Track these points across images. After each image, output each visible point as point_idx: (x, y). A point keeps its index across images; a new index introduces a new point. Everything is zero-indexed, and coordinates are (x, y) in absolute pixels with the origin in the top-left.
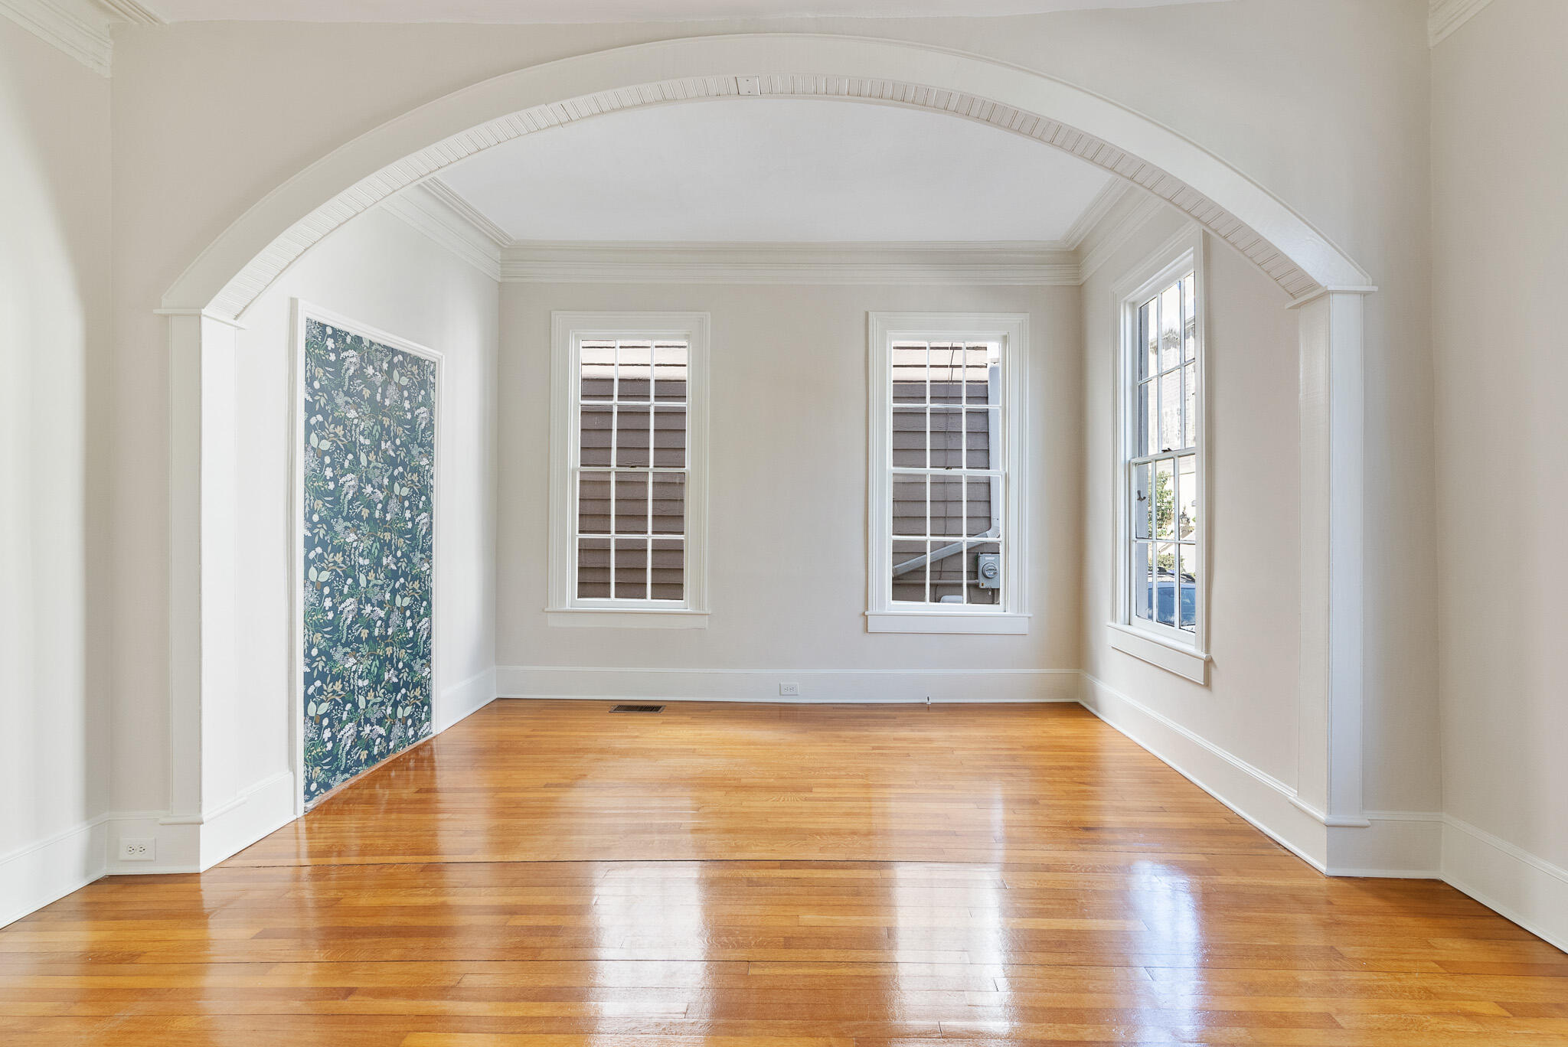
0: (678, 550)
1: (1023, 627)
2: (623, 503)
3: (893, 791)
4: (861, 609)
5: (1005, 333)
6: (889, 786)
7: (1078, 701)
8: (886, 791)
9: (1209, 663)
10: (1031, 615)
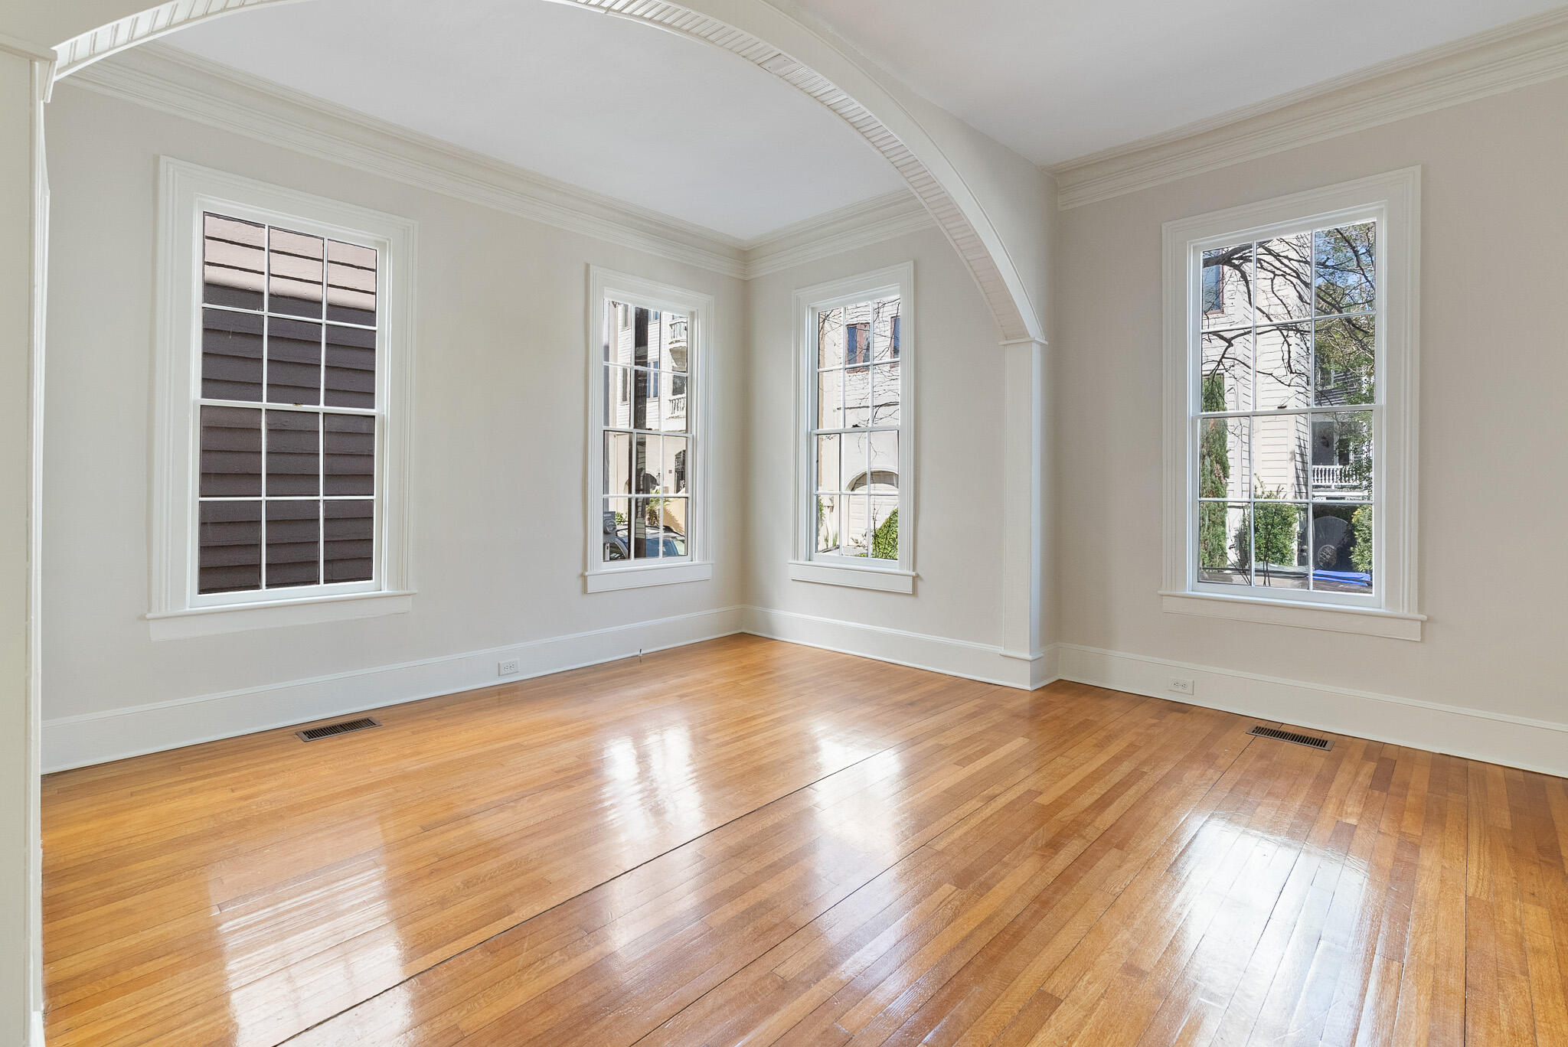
0: (364, 516)
1: (707, 573)
2: (277, 458)
3: (759, 721)
4: (580, 571)
5: (695, 310)
6: (754, 718)
7: (743, 631)
8: (754, 723)
9: (916, 579)
10: (713, 562)
